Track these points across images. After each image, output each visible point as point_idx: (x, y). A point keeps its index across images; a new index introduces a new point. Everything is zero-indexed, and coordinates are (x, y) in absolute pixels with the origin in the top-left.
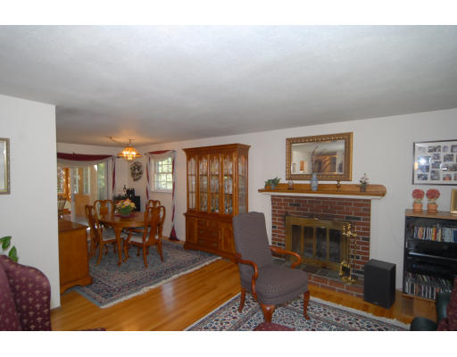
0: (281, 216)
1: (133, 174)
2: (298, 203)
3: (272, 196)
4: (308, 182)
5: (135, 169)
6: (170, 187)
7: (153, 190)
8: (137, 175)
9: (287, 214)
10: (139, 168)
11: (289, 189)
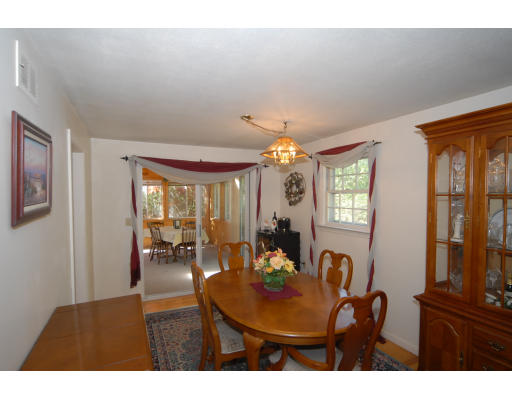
1: (288, 194)
5: (291, 185)
6: (363, 219)
7: (323, 223)
8: (296, 194)
10: (298, 183)
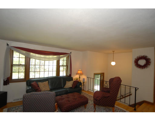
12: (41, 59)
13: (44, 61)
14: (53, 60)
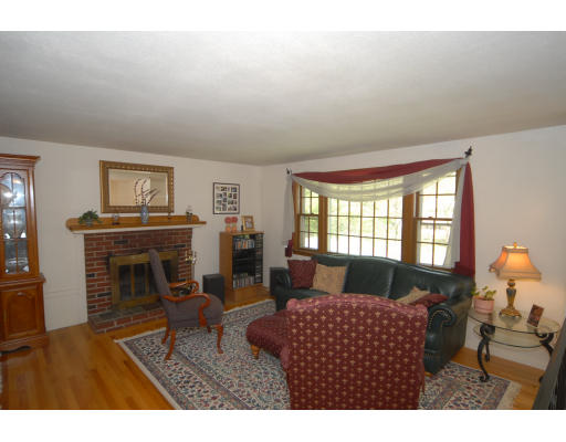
0: (101, 259)
2: (124, 240)
3: (85, 235)
4: (138, 215)
9: (110, 255)
11: (113, 224)
12: (353, 196)
13: (359, 203)
14: (390, 196)
